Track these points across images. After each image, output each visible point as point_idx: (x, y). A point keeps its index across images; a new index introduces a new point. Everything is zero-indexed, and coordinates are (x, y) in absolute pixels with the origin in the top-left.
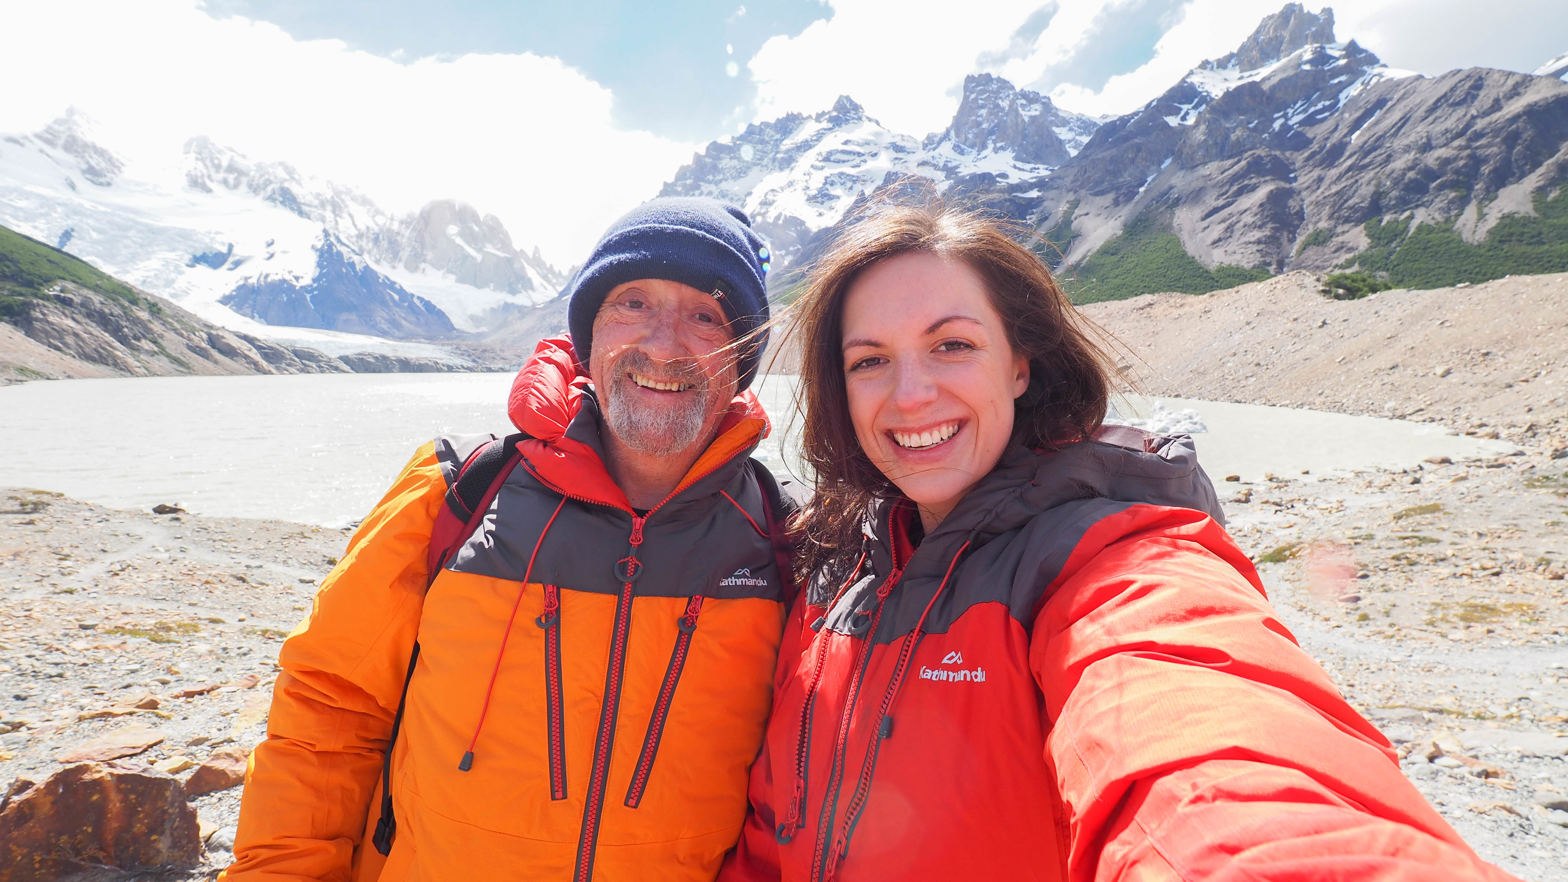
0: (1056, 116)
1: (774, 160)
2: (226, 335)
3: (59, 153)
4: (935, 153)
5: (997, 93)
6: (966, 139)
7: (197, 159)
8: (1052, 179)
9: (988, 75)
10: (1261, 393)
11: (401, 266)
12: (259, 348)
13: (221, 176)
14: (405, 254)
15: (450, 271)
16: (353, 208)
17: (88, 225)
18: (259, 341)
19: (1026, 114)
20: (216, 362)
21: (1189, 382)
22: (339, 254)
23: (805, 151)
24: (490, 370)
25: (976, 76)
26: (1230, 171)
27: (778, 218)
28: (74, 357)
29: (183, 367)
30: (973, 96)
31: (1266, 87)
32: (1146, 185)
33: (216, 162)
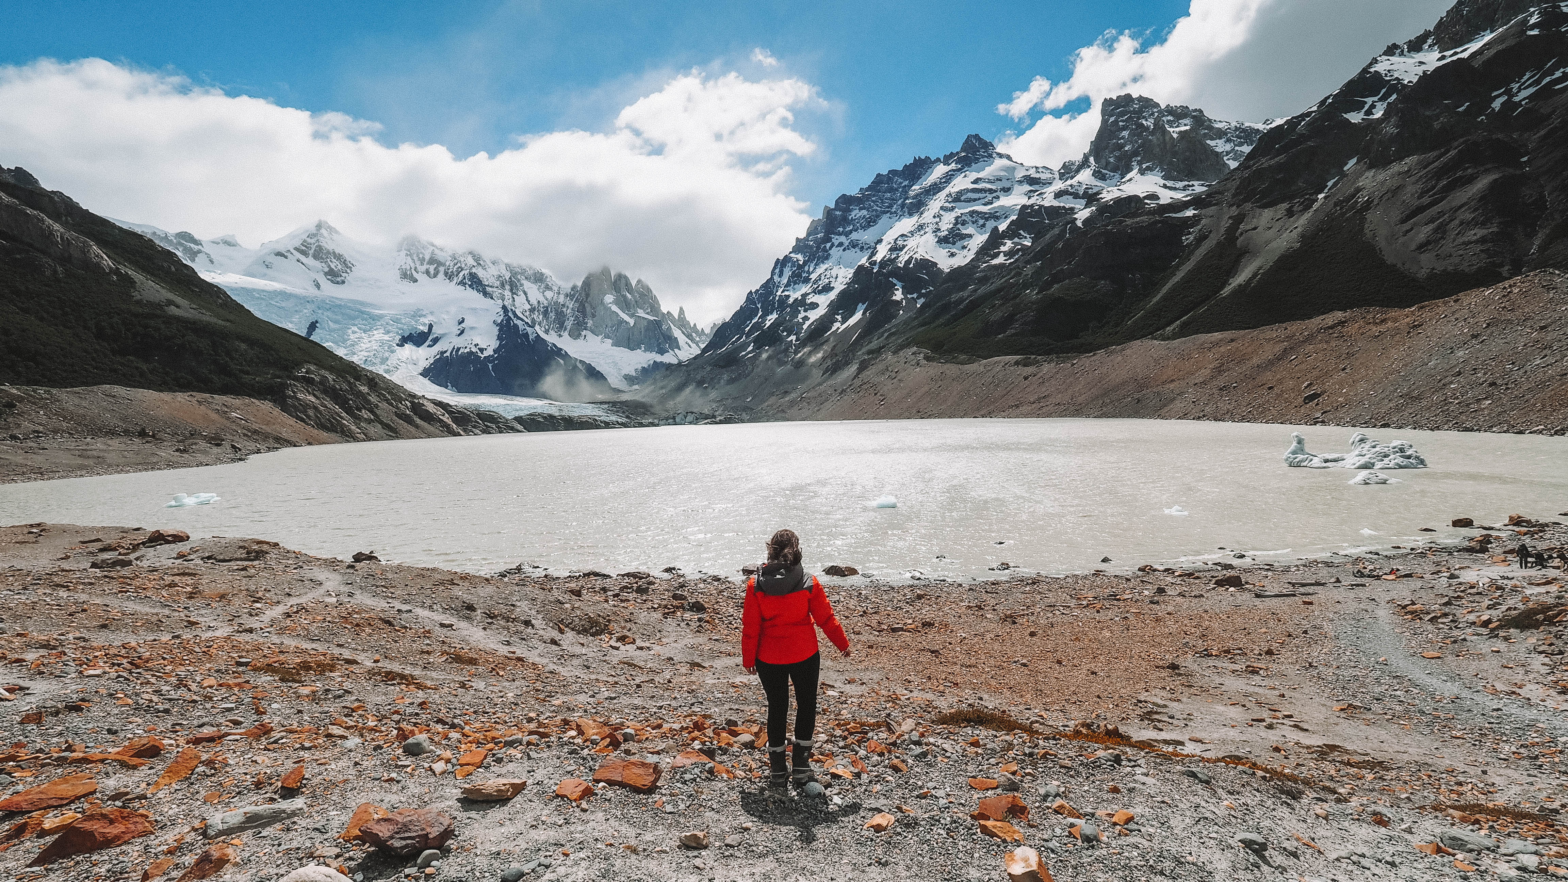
0: (1211, 128)
1: (903, 206)
2: (425, 403)
3: (310, 261)
4: (1074, 181)
5: (1139, 113)
6: (1108, 163)
7: (407, 255)
8: (1209, 195)
9: (1128, 96)
10: (1501, 418)
11: (566, 334)
12: (450, 413)
13: (425, 267)
14: (569, 324)
15: (607, 337)
16: (527, 285)
17: (328, 317)
18: (451, 406)
19: (1174, 131)
20: (417, 427)
21: (1398, 409)
22: (516, 326)
23: (934, 194)
24: (641, 425)
25: (1115, 98)
26: (1436, 164)
27: (908, 262)
28: (313, 427)
29: (393, 433)
30: (1112, 119)
31: (1476, 64)
32: (1326, 191)
33: (421, 256)
